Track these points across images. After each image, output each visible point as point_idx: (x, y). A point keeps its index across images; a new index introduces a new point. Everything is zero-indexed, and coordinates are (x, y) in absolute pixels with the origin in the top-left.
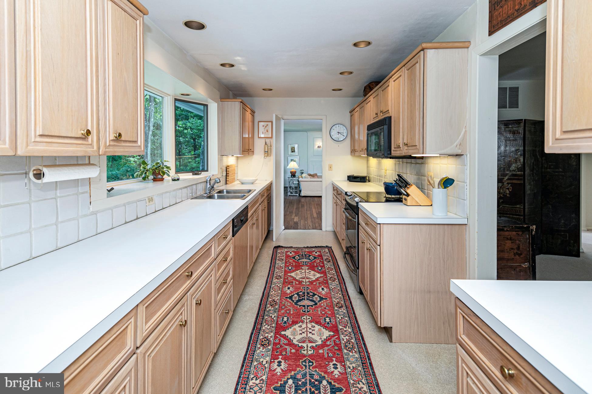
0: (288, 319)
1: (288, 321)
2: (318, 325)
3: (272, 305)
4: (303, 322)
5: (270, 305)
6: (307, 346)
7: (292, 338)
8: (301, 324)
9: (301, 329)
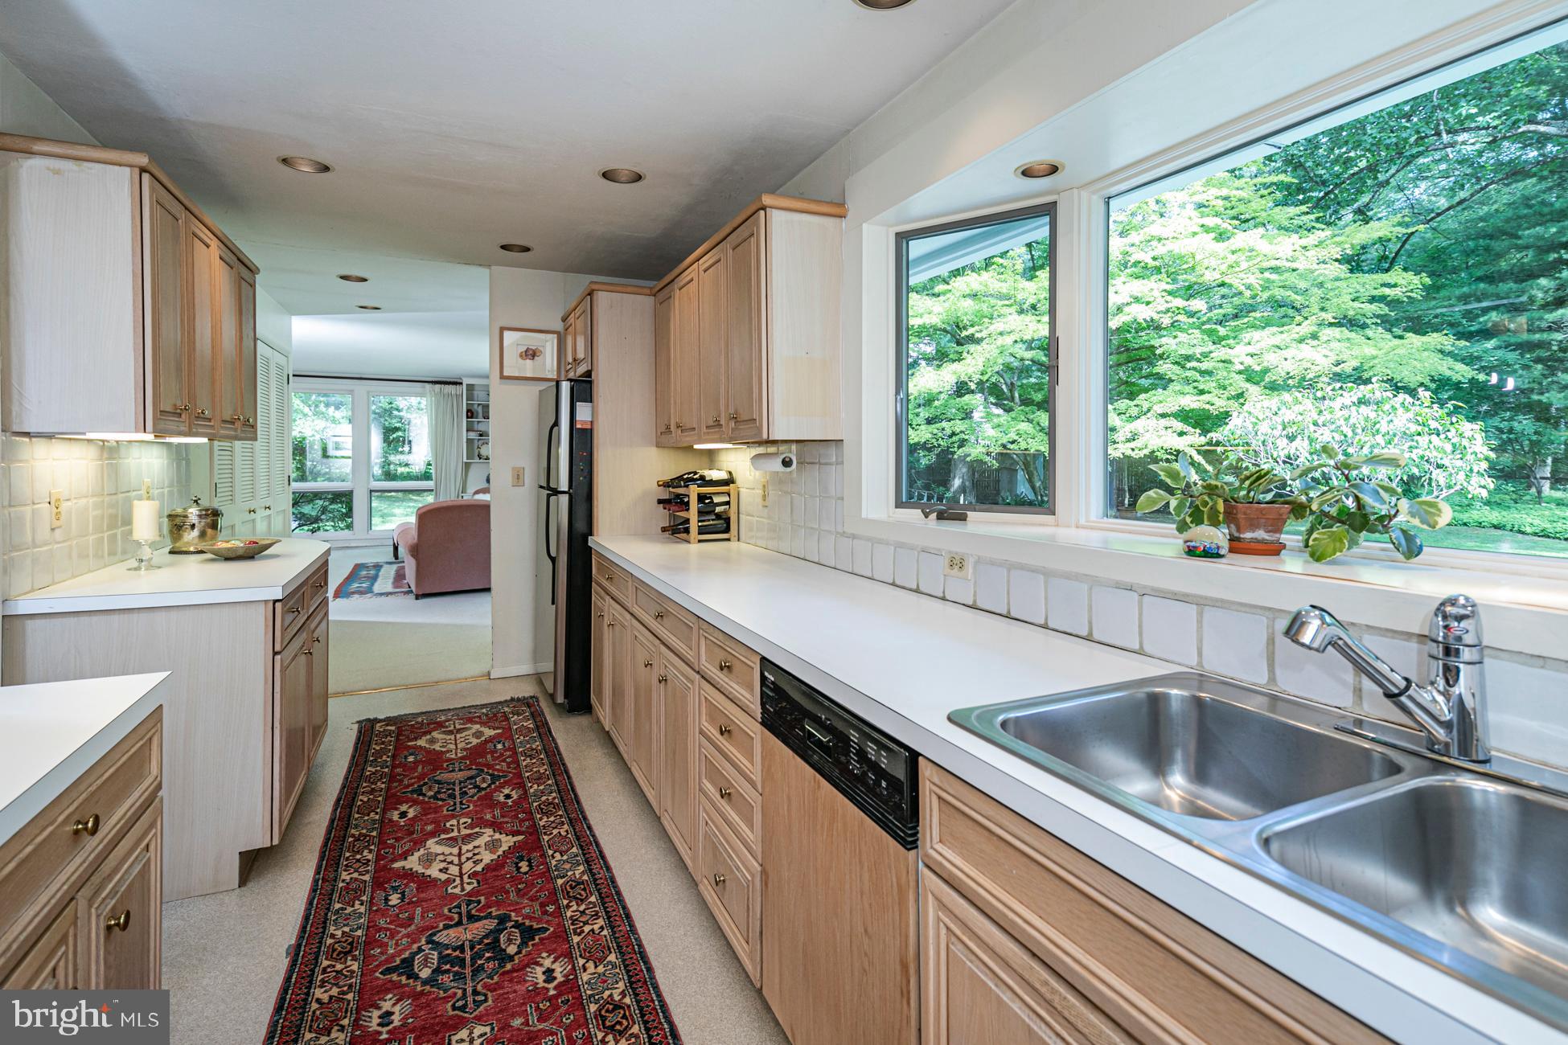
0: (518, 868)
1: (517, 864)
2: (430, 876)
3: (579, 884)
4: (474, 875)
5: (583, 883)
6: (459, 831)
7: (497, 836)
8: (479, 868)
9: (477, 857)
